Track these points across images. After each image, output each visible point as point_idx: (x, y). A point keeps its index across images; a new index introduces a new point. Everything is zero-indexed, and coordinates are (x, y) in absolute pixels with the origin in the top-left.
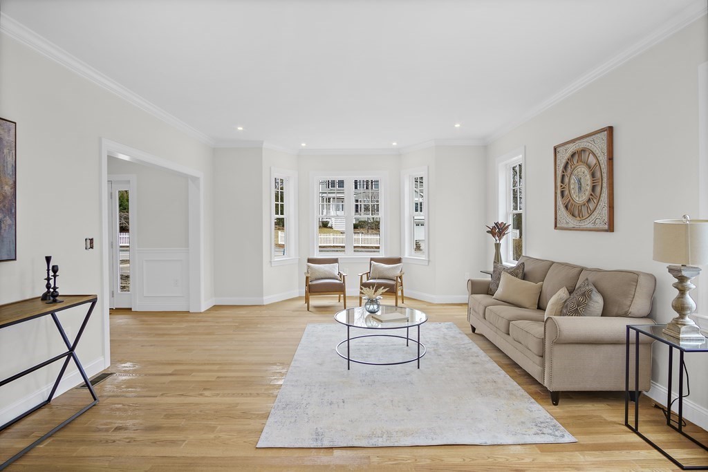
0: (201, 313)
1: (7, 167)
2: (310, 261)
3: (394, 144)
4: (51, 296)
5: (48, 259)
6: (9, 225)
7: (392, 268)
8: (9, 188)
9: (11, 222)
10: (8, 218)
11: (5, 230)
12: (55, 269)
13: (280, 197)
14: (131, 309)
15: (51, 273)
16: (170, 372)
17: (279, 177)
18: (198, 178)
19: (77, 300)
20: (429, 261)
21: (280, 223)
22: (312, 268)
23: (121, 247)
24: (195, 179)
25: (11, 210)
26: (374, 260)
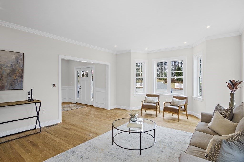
0: (108, 110)
1: (20, 65)
2: (147, 95)
3: (185, 43)
6: (21, 80)
7: (180, 101)
8: (21, 71)
9: (21, 79)
10: (20, 78)
11: (19, 82)
12: (29, 93)
13: (141, 70)
14: (93, 106)
16: (68, 128)
17: (139, 62)
18: (108, 65)
20: (203, 100)
22: (147, 98)
25: (22, 76)
26: (174, 97)
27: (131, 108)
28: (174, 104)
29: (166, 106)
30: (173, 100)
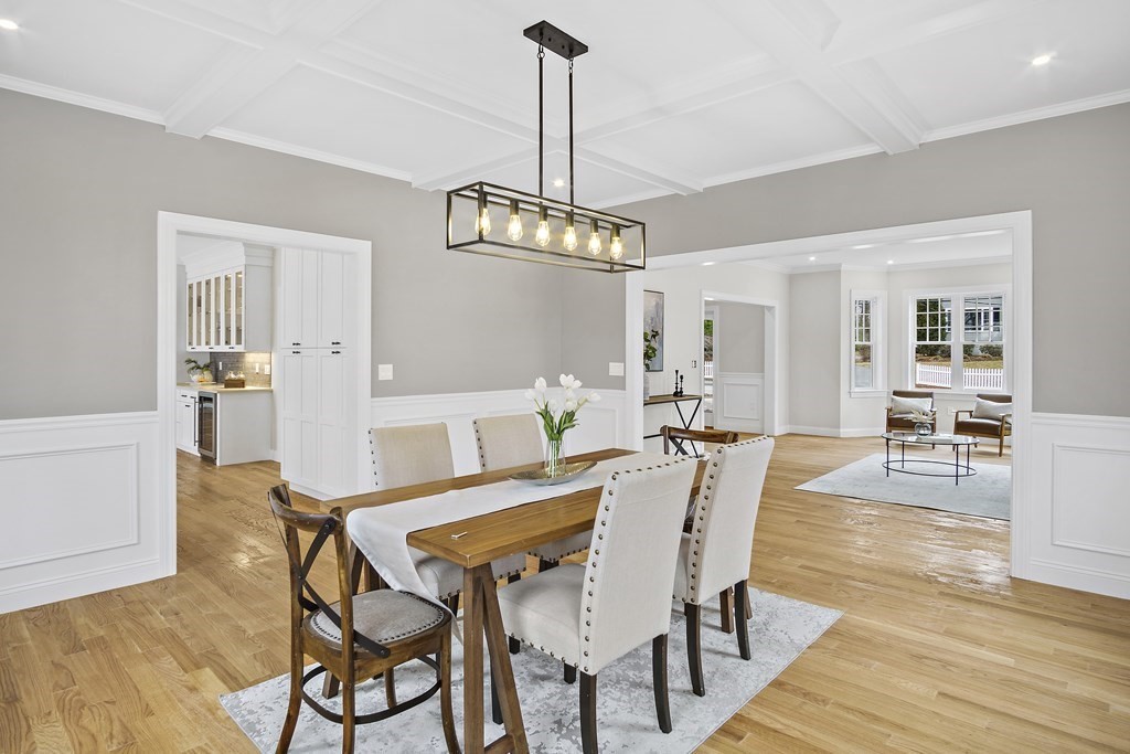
2: (895, 393)
4: (678, 394)
5: (677, 372)
12: (682, 377)
13: (865, 321)
15: (679, 379)
17: (864, 298)
18: (773, 307)
19: (692, 398)
21: (865, 353)
22: (896, 402)
23: (707, 379)
24: (771, 309)
26: (979, 396)
27: (841, 430)
28: (985, 414)
29: (960, 420)
30: (979, 406)
